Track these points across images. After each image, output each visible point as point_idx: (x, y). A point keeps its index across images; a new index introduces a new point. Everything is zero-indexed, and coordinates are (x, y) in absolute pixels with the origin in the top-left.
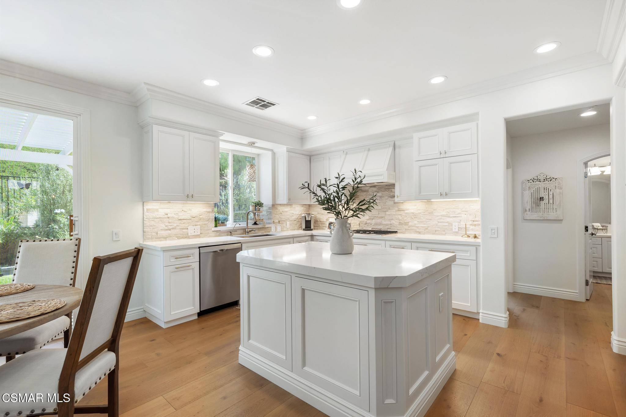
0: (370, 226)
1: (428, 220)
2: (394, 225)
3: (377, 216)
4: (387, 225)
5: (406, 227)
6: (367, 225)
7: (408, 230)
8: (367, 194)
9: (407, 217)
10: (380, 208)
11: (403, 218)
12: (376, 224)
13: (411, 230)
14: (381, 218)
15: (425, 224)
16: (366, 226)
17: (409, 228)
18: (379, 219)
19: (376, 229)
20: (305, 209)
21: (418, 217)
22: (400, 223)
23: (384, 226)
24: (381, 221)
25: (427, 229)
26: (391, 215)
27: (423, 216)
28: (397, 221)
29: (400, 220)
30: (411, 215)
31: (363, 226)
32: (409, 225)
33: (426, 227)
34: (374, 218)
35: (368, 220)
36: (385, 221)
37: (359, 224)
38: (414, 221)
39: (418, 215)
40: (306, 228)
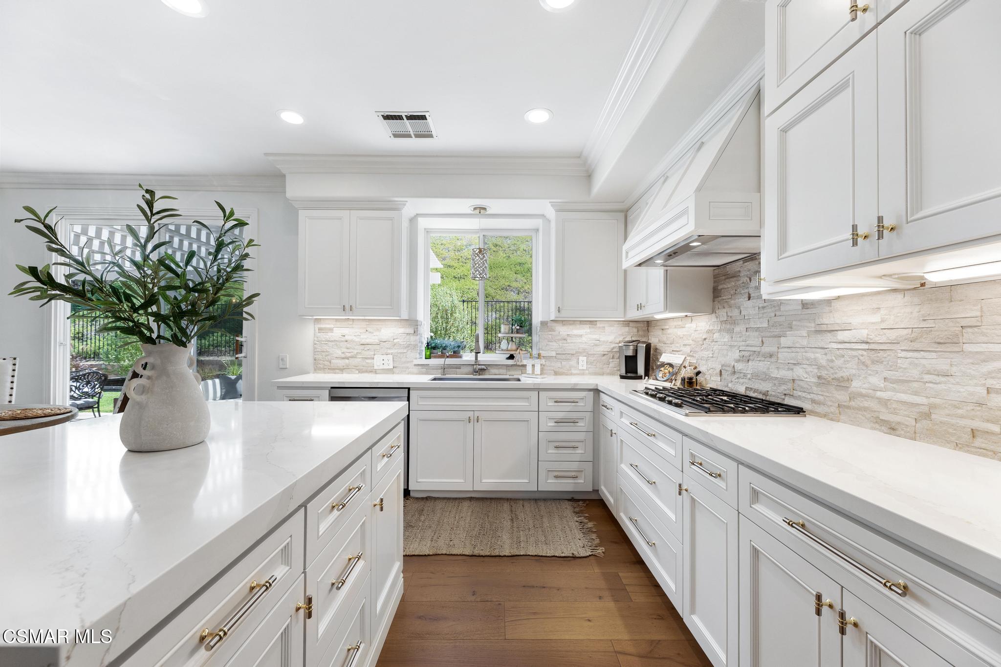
0: (741, 381)
1: (927, 378)
2: (801, 383)
3: (759, 352)
4: (782, 381)
5: (842, 396)
6: (736, 376)
7: (848, 407)
8: (738, 283)
9: (843, 356)
10: (765, 325)
11: (832, 361)
12: (756, 376)
13: (859, 409)
14: (768, 359)
15: (916, 393)
16: (734, 378)
17: (852, 403)
18: (763, 359)
19: (755, 391)
20: (635, 330)
21: (885, 358)
22: (819, 377)
23: (775, 384)
24: (768, 369)
25: (927, 416)
26: (793, 350)
27: (909, 356)
28: (812, 370)
29: (820, 367)
30: (860, 352)
31: (728, 378)
32: (850, 389)
33: (922, 407)
34: (751, 358)
35: (738, 361)
36: (777, 368)
37: (721, 371)
38: (870, 375)
39: (888, 353)
40: (626, 372)
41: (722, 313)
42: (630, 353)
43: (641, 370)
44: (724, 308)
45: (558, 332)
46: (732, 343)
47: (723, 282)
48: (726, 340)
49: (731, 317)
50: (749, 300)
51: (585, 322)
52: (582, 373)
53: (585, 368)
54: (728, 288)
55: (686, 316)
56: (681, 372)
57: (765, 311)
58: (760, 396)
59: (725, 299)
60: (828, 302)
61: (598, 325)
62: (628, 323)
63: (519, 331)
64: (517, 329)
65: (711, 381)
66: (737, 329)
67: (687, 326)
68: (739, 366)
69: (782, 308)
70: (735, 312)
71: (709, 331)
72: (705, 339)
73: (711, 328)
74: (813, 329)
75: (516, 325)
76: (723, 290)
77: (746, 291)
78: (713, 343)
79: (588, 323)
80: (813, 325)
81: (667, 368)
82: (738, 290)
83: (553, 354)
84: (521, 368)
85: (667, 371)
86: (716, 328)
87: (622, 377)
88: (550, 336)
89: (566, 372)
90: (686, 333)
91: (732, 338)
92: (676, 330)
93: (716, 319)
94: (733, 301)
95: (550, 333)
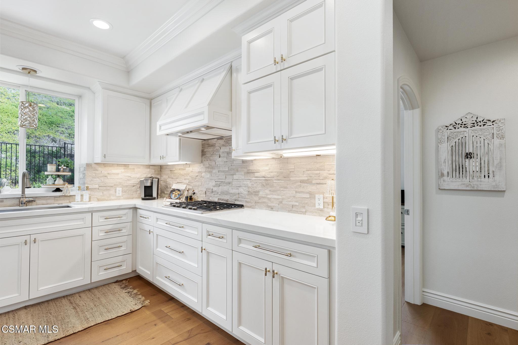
0: (216, 196)
1: (282, 189)
2: (242, 195)
3: (224, 182)
4: (234, 194)
5: (256, 198)
7: (258, 203)
8: (214, 149)
9: (257, 183)
10: (227, 169)
11: (253, 185)
12: (223, 193)
13: (262, 203)
14: (228, 185)
15: (278, 195)
16: (212, 195)
17: (260, 201)
18: (226, 185)
19: (222, 200)
20: (153, 171)
21: (270, 183)
22: (249, 192)
23: (231, 196)
24: (228, 189)
25: (281, 202)
26: (239, 180)
27: (277, 182)
28: (246, 189)
29: (249, 187)
30: (262, 181)
31: (209, 195)
32: (259, 195)
33: (280, 199)
34: (221, 185)
35: (214, 186)
36: (232, 189)
37: (206, 192)
38: (265, 189)
39: (271, 181)
40: (145, 196)
41: (207, 163)
42: (149, 184)
43: (155, 195)
44: (207, 160)
45: (100, 171)
46: (212, 178)
47: (207, 148)
48: (208, 176)
49: (211, 165)
50: (220, 158)
51: (121, 165)
52: (118, 198)
53: (121, 195)
54: (209, 151)
55: (186, 164)
56: (185, 193)
57: (227, 163)
58: (225, 202)
59: (208, 156)
60: (252, 161)
61: (130, 167)
62: (149, 166)
63: (64, 170)
64: (64, 169)
65: (200, 197)
66: (214, 171)
67: (187, 169)
68: (215, 189)
69: (234, 162)
70: (213, 163)
71: (199, 172)
72: (197, 176)
73: (200, 170)
74: (246, 172)
75: (62, 166)
76: (207, 152)
77: (218, 153)
78: (202, 178)
79: (123, 165)
80: (246, 170)
81: (177, 192)
82: (214, 153)
83: (97, 186)
84: (68, 198)
85: (177, 194)
86: (203, 170)
87: (143, 199)
88: (94, 174)
89: (106, 198)
90: (186, 173)
91: (211, 175)
92: (179, 171)
93: (203, 166)
94: (212, 158)
95: (94, 172)
